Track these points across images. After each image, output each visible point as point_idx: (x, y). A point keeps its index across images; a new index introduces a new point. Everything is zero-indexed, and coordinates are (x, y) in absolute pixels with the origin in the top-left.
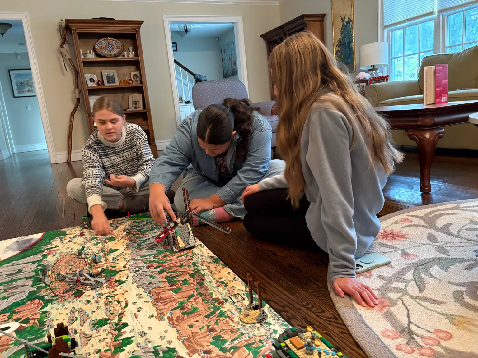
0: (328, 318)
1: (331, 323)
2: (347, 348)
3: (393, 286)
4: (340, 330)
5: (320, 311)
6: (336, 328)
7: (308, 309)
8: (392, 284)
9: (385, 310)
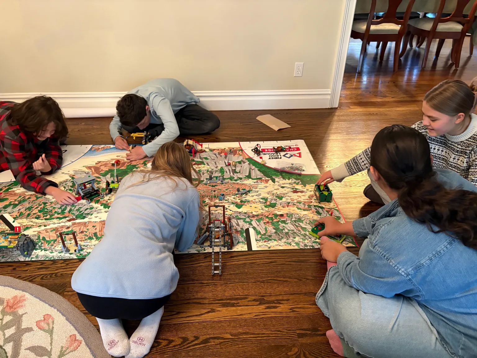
0: (35, 278)
1: (30, 277)
2: (11, 272)
3: (14, 328)
4: (22, 277)
5: (44, 278)
6: (25, 276)
7: (53, 274)
8: (15, 329)
9: (5, 304)
